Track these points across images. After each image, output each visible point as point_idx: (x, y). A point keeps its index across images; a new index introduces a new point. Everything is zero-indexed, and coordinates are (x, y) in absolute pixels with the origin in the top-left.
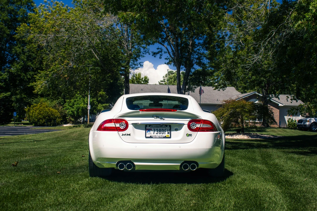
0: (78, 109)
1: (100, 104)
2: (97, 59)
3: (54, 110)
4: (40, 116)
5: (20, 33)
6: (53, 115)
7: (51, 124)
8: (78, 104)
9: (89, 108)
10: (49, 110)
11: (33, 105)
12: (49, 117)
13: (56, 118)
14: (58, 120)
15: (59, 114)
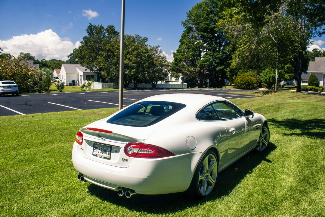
0: (270, 78)
1: (287, 74)
2: (274, 41)
3: (252, 78)
4: (242, 83)
5: (219, 27)
6: (251, 82)
7: (249, 88)
8: (270, 74)
9: (277, 77)
10: (249, 78)
11: (238, 74)
12: (248, 83)
13: (254, 84)
14: (255, 85)
15: (256, 81)
